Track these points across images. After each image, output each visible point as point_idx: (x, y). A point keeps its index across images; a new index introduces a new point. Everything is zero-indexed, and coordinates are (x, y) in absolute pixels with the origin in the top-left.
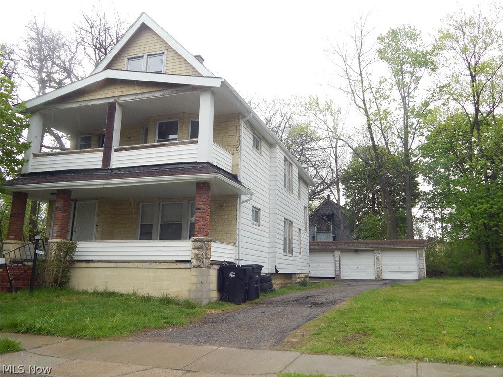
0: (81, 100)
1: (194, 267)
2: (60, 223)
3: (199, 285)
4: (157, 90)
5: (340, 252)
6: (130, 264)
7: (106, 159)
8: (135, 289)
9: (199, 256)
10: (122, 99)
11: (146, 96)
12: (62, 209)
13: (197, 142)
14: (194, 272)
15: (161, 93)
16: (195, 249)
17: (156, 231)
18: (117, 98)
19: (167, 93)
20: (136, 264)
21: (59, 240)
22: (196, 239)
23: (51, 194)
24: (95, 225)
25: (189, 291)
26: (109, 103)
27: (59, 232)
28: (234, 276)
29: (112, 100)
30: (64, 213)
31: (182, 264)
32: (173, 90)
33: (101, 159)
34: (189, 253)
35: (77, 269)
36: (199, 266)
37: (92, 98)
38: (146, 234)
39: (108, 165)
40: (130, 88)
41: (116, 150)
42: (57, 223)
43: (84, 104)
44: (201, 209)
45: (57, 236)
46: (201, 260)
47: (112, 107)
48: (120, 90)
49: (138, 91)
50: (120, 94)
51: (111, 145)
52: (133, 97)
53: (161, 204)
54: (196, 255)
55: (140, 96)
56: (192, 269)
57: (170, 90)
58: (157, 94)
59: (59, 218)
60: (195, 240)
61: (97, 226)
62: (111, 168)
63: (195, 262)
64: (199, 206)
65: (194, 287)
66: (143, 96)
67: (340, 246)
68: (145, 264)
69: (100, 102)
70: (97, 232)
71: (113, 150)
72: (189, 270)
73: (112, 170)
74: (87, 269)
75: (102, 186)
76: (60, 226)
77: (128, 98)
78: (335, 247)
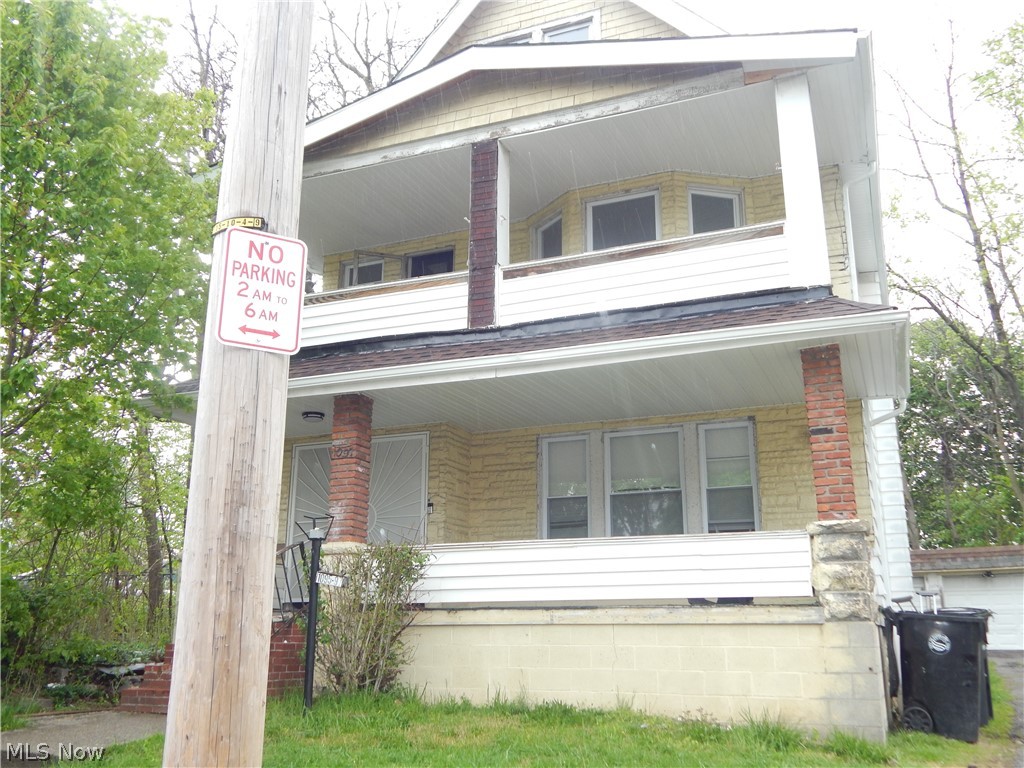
0: (386, 143)
1: (834, 618)
2: (352, 495)
3: (860, 680)
4: (634, 90)
5: (940, 578)
6: (599, 612)
7: (481, 300)
8: (627, 695)
9: (851, 582)
10: (515, 129)
11: (592, 113)
12: (355, 453)
13: (779, 231)
14: (835, 634)
15: (642, 100)
16: (830, 558)
18: (498, 129)
19: (661, 97)
20: (621, 614)
21: (351, 545)
22: (830, 527)
24: (424, 502)
25: (828, 699)
26: (474, 144)
27: (351, 523)
28: (947, 647)
29: (482, 137)
30: (358, 464)
32: (678, 87)
33: (465, 301)
34: (806, 574)
35: (417, 631)
36: (854, 617)
38: (568, 522)
39: (490, 317)
40: (540, 97)
41: (508, 275)
42: (342, 496)
43: (397, 153)
44: (830, 431)
45: (342, 533)
46: (857, 595)
47: (484, 156)
48: (508, 105)
49: (569, 102)
50: (508, 116)
51: (493, 261)
52: (551, 121)
53: (607, 437)
54: (840, 579)
55: (572, 117)
56: (829, 626)
57: (671, 89)
58: (628, 105)
59: (346, 481)
60: (830, 531)
61: (430, 505)
62: (497, 325)
63: (835, 603)
64: (823, 421)
65: (842, 687)
66: (584, 114)
67: (940, 564)
68: (653, 611)
69: (446, 144)
70: (431, 522)
71: (498, 273)
72: (815, 630)
73: (500, 329)
74: (451, 631)
76: (352, 502)
77: (533, 126)
78: (927, 567)
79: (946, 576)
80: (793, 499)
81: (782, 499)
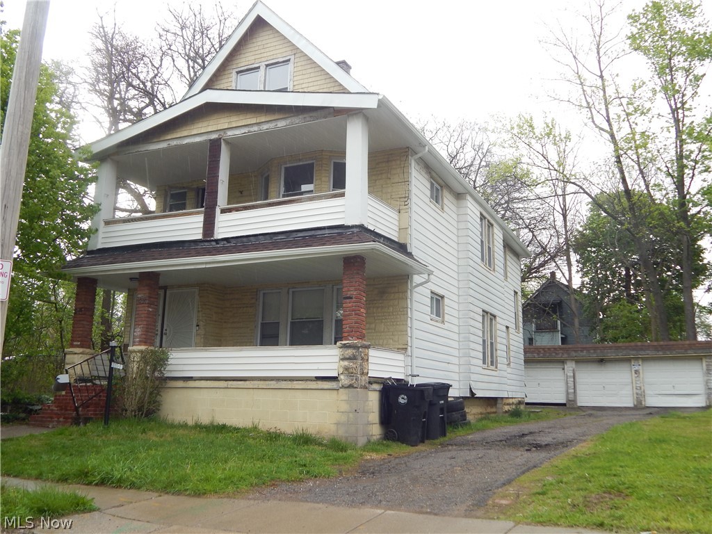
0: (169, 137)
1: (343, 387)
2: (145, 323)
3: (351, 415)
4: (284, 116)
5: (574, 363)
6: (248, 382)
7: (209, 225)
8: (256, 422)
9: (351, 370)
10: (230, 133)
11: (265, 127)
12: (147, 302)
13: (343, 195)
14: (343, 394)
15: (288, 121)
16: (343, 359)
17: (285, 333)
18: (222, 133)
19: (297, 121)
20: (256, 384)
21: (143, 348)
22: (345, 344)
23: (131, 279)
24: (195, 324)
25: (337, 424)
26: (210, 140)
27: (144, 336)
28: (406, 401)
29: (214, 136)
30: (148, 307)
31: (325, 383)
32: (305, 116)
33: (201, 225)
34: (335, 366)
35: (168, 390)
36: (351, 386)
37: (185, 133)
38: (269, 338)
39: (212, 234)
40: (241, 117)
41: (223, 211)
42: (140, 323)
43: (174, 143)
44: (351, 298)
45: (140, 341)
46: (353, 376)
47: (215, 146)
48: (226, 120)
49: (254, 121)
50: (226, 126)
51: (215, 204)
52: (246, 130)
53: (291, 291)
54: (346, 369)
55: (255, 128)
56: (341, 390)
57: (301, 117)
58: (281, 124)
59: (143, 316)
60: (345, 346)
61: (198, 326)
62: (215, 238)
63: (344, 380)
64: (349, 293)
65: (344, 418)
66: (261, 127)
67: (574, 354)
68: (270, 382)
69: (198, 139)
70: (197, 335)
71: (218, 210)
72: (336, 391)
73: (217, 241)
74: (185, 390)
75: (203, 266)
76: (145, 326)
77: (238, 132)
78: (566, 355)
79: (578, 362)
80: (373, 326)
81: (368, 326)
